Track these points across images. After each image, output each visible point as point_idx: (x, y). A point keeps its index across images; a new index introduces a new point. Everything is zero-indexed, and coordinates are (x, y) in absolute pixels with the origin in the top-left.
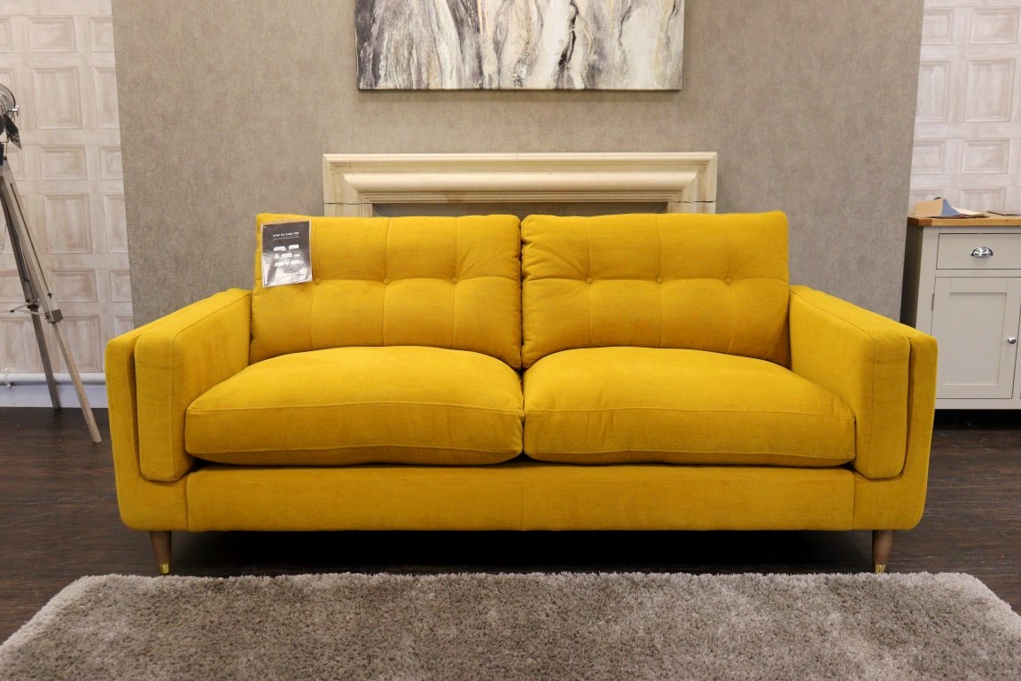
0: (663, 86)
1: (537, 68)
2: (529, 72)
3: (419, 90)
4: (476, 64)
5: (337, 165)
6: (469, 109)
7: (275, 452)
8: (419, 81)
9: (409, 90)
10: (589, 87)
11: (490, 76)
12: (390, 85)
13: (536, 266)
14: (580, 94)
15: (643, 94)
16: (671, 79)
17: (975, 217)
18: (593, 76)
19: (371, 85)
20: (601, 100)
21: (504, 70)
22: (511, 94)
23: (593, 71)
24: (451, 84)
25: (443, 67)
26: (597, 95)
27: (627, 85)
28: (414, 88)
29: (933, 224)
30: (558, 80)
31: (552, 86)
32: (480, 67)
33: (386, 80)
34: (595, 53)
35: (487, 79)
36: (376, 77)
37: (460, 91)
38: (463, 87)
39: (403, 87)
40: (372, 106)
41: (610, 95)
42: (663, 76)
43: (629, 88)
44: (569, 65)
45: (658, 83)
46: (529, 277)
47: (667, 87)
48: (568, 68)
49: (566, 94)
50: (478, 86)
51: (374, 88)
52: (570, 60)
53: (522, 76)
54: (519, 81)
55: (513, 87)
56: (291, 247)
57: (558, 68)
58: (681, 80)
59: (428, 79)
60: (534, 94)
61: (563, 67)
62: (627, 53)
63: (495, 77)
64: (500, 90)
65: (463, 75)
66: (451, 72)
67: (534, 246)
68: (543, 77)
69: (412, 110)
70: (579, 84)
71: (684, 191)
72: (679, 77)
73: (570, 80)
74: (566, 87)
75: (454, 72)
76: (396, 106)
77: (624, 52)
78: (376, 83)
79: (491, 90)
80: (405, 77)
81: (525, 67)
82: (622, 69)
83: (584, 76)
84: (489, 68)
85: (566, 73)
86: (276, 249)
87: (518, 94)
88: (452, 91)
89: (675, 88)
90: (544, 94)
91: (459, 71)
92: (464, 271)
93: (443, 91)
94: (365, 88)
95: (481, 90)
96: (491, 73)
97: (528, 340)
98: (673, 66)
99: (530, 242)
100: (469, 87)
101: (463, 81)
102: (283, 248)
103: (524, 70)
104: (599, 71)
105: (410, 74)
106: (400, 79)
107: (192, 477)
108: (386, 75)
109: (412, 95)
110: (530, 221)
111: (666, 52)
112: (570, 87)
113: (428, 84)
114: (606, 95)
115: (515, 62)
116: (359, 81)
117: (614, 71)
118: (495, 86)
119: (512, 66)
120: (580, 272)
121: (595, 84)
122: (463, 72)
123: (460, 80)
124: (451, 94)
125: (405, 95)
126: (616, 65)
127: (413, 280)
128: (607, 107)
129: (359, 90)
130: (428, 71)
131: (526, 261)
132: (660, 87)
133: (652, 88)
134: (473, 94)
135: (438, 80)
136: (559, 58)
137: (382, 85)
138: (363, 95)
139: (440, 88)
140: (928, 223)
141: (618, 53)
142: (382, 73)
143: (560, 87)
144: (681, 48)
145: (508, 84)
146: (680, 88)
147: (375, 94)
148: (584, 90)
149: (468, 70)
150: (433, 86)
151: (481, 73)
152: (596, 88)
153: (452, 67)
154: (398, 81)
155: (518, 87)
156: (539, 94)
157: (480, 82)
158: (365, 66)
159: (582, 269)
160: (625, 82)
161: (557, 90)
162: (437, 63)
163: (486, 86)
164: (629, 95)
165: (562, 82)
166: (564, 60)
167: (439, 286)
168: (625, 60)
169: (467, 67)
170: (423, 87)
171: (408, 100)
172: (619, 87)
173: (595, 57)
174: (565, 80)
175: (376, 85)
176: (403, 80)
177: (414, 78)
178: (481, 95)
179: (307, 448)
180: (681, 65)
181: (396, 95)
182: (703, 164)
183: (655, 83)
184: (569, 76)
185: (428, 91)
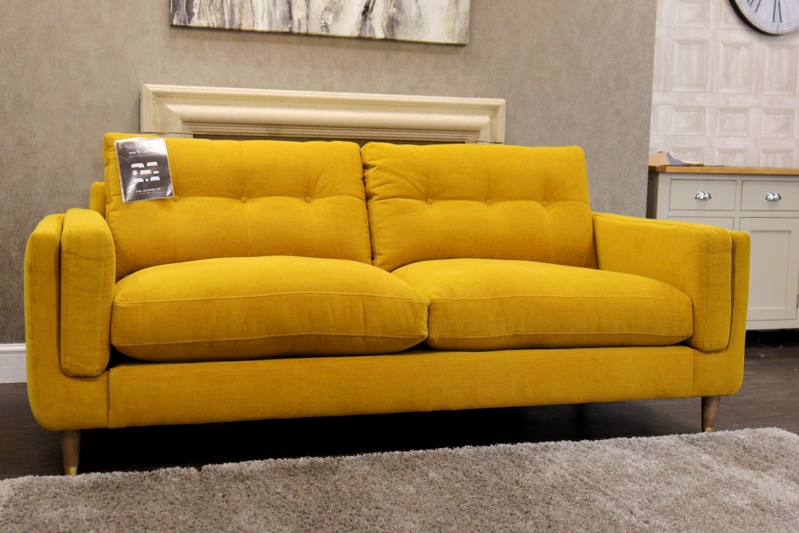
0: (453, 40)
1: (342, 15)
2: (335, 20)
3: (231, 30)
4: (286, 9)
5: (158, 95)
6: (277, 51)
7: (201, 343)
8: (232, 20)
9: (221, 30)
10: (388, 37)
11: (299, 21)
12: (204, 23)
13: (383, 187)
14: (379, 43)
15: (434, 47)
16: (459, 35)
17: (697, 166)
18: (392, 27)
19: (185, 22)
20: (397, 50)
21: (312, 16)
22: (317, 39)
23: (392, 23)
24: (262, 26)
25: (255, 9)
26: (393, 45)
27: (422, 36)
28: (227, 27)
29: (667, 171)
30: (361, 29)
31: (356, 34)
32: (290, 12)
33: (199, 18)
34: (394, 7)
35: (296, 24)
36: (190, 14)
37: (269, 33)
38: (274, 29)
39: (216, 26)
40: (182, 41)
41: (406, 46)
42: (452, 31)
43: (424, 40)
44: (371, 16)
45: (449, 38)
46: (375, 198)
47: (456, 41)
48: (370, 19)
49: (367, 44)
50: (287, 30)
51: (187, 25)
52: (372, 10)
53: (329, 23)
54: (326, 27)
55: (320, 32)
56: (149, 164)
57: (361, 18)
58: (468, 36)
59: (240, 20)
60: (338, 40)
61: (366, 17)
62: (422, 8)
63: (304, 22)
64: (307, 35)
65: (274, 19)
66: (263, 15)
67: (378, 169)
68: (348, 25)
69: (223, 48)
70: (380, 34)
71: (482, 132)
72: (466, 33)
73: (372, 29)
74: (368, 36)
75: (265, 15)
76: (206, 44)
77: (419, 7)
78: (189, 21)
79: (299, 34)
80: (218, 16)
81: (332, 15)
82: (417, 23)
83: (385, 26)
84: (298, 14)
85: (368, 23)
86: (134, 166)
87: (323, 40)
88: (262, 33)
89: (463, 42)
90: (347, 41)
91: (270, 14)
92: (318, 190)
93: (253, 32)
94: (178, 24)
95: (290, 33)
96: (300, 18)
97: (380, 254)
98: (461, 23)
99: (374, 166)
100: (280, 30)
101: (274, 24)
102: (141, 165)
103: (331, 17)
104: (398, 23)
105: (223, 14)
106: (214, 18)
107: (114, 371)
108: (199, 13)
109: (223, 35)
110: (371, 148)
111: (455, 10)
112: (372, 36)
113: (240, 25)
114: (401, 45)
115: (322, 9)
116: (171, 17)
117: (410, 24)
118: (303, 30)
119: (320, 13)
120: (422, 193)
121: (393, 34)
122: (273, 16)
123: (271, 22)
124: (261, 36)
125: (216, 34)
126: (413, 19)
127: (271, 198)
128: (402, 56)
129: (172, 26)
130: (240, 12)
131: (370, 183)
132: (450, 41)
133: (443, 41)
134: (281, 37)
135: (250, 21)
136: (362, 8)
137: (195, 22)
138: (173, 31)
139: (252, 28)
140: (663, 170)
141: (414, 8)
142: (196, 11)
143: (363, 35)
144: (468, 7)
145: (315, 29)
146: (467, 43)
147: (186, 32)
148: (385, 40)
149: (279, 12)
150: (245, 27)
151: (291, 18)
152: (395, 38)
153: (264, 10)
154: (211, 20)
155: (324, 33)
156: (342, 41)
157: (290, 25)
158: (179, 4)
159: (423, 190)
160: (420, 35)
161: (360, 38)
162: (249, 5)
163: (296, 30)
164: (422, 46)
165: (365, 31)
166: (367, 11)
167: (296, 203)
168: (420, 15)
169: (278, 11)
170: (235, 27)
171: (218, 39)
172: (415, 38)
173: (395, 10)
174: (367, 28)
175: (189, 22)
176: (216, 19)
177: (227, 17)
178: (288, 38)
179: (232, 339)
180: (468, 22)
181: (206, 33)
182: (494, 110)
183: (446, 37)
184: (371, 26)
185: (239, 31)
